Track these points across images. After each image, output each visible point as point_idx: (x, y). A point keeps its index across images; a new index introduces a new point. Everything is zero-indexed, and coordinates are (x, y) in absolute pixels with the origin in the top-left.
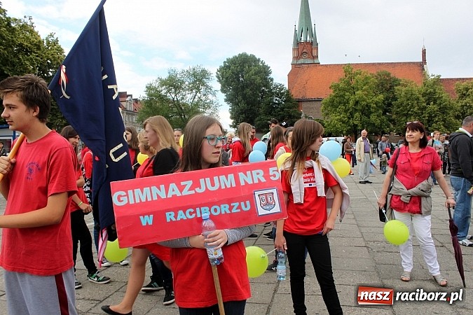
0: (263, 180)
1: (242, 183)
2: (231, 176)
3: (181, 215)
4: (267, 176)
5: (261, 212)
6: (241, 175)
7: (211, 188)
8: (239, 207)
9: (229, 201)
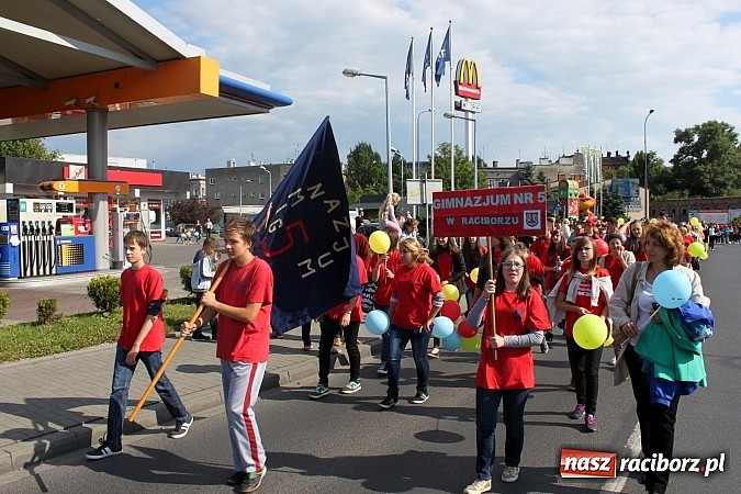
0: (531, 202)
1: (516, 202)
2: (508, 196)
3: (471, 221)
4: (535, 198)
5: (526, 227)
6: (516, 195)
7: (493, 204)
8: (511, 221)
9: (504, 216)
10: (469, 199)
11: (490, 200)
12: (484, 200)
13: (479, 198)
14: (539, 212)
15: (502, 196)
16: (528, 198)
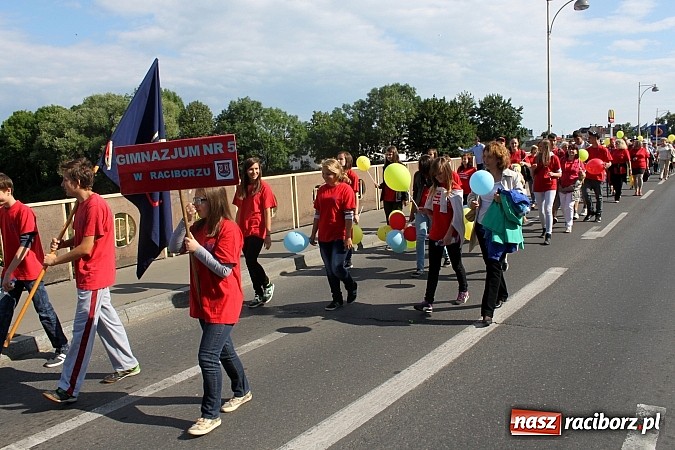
0: (222, 151)
1: (205, 154)
3: (161, 175)
4: (225, 148)
5: (219, 177)
6: (205, 146)
7: (181, 156)
8: (202, 173)
9: (194, 168)
10: (155, 152)
11: (178, 153)
12: (171, 152)
13: (167, 151)
14: (230, 161)
15: (191, 148)
16: (218, 148)
